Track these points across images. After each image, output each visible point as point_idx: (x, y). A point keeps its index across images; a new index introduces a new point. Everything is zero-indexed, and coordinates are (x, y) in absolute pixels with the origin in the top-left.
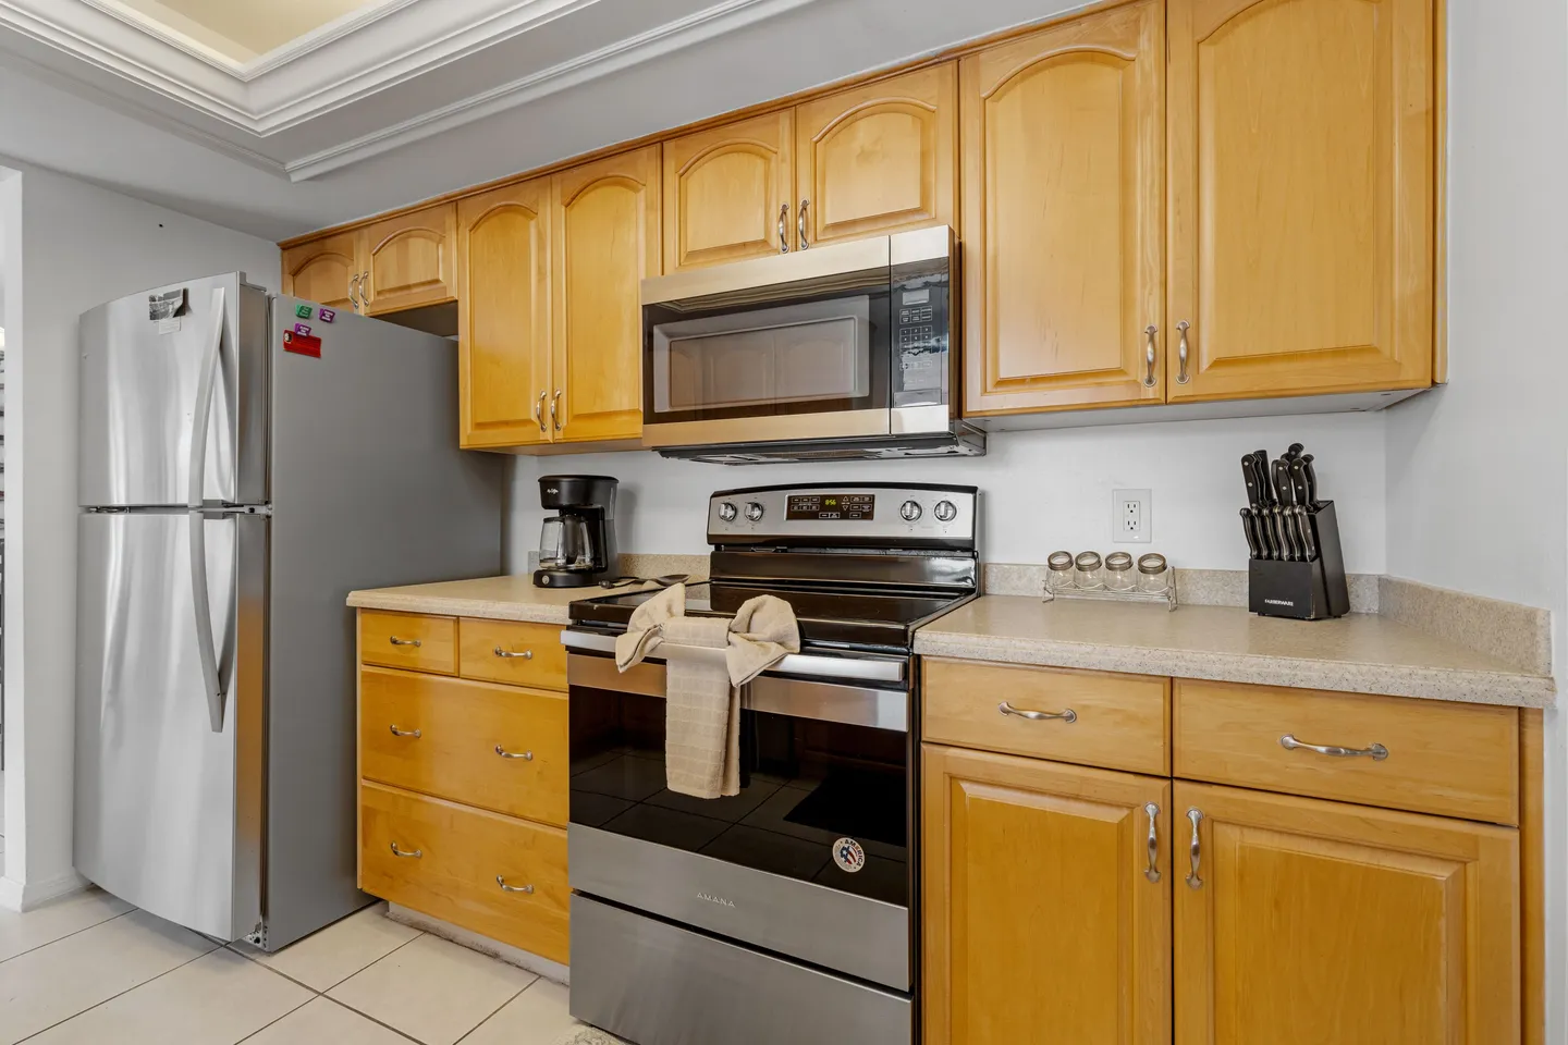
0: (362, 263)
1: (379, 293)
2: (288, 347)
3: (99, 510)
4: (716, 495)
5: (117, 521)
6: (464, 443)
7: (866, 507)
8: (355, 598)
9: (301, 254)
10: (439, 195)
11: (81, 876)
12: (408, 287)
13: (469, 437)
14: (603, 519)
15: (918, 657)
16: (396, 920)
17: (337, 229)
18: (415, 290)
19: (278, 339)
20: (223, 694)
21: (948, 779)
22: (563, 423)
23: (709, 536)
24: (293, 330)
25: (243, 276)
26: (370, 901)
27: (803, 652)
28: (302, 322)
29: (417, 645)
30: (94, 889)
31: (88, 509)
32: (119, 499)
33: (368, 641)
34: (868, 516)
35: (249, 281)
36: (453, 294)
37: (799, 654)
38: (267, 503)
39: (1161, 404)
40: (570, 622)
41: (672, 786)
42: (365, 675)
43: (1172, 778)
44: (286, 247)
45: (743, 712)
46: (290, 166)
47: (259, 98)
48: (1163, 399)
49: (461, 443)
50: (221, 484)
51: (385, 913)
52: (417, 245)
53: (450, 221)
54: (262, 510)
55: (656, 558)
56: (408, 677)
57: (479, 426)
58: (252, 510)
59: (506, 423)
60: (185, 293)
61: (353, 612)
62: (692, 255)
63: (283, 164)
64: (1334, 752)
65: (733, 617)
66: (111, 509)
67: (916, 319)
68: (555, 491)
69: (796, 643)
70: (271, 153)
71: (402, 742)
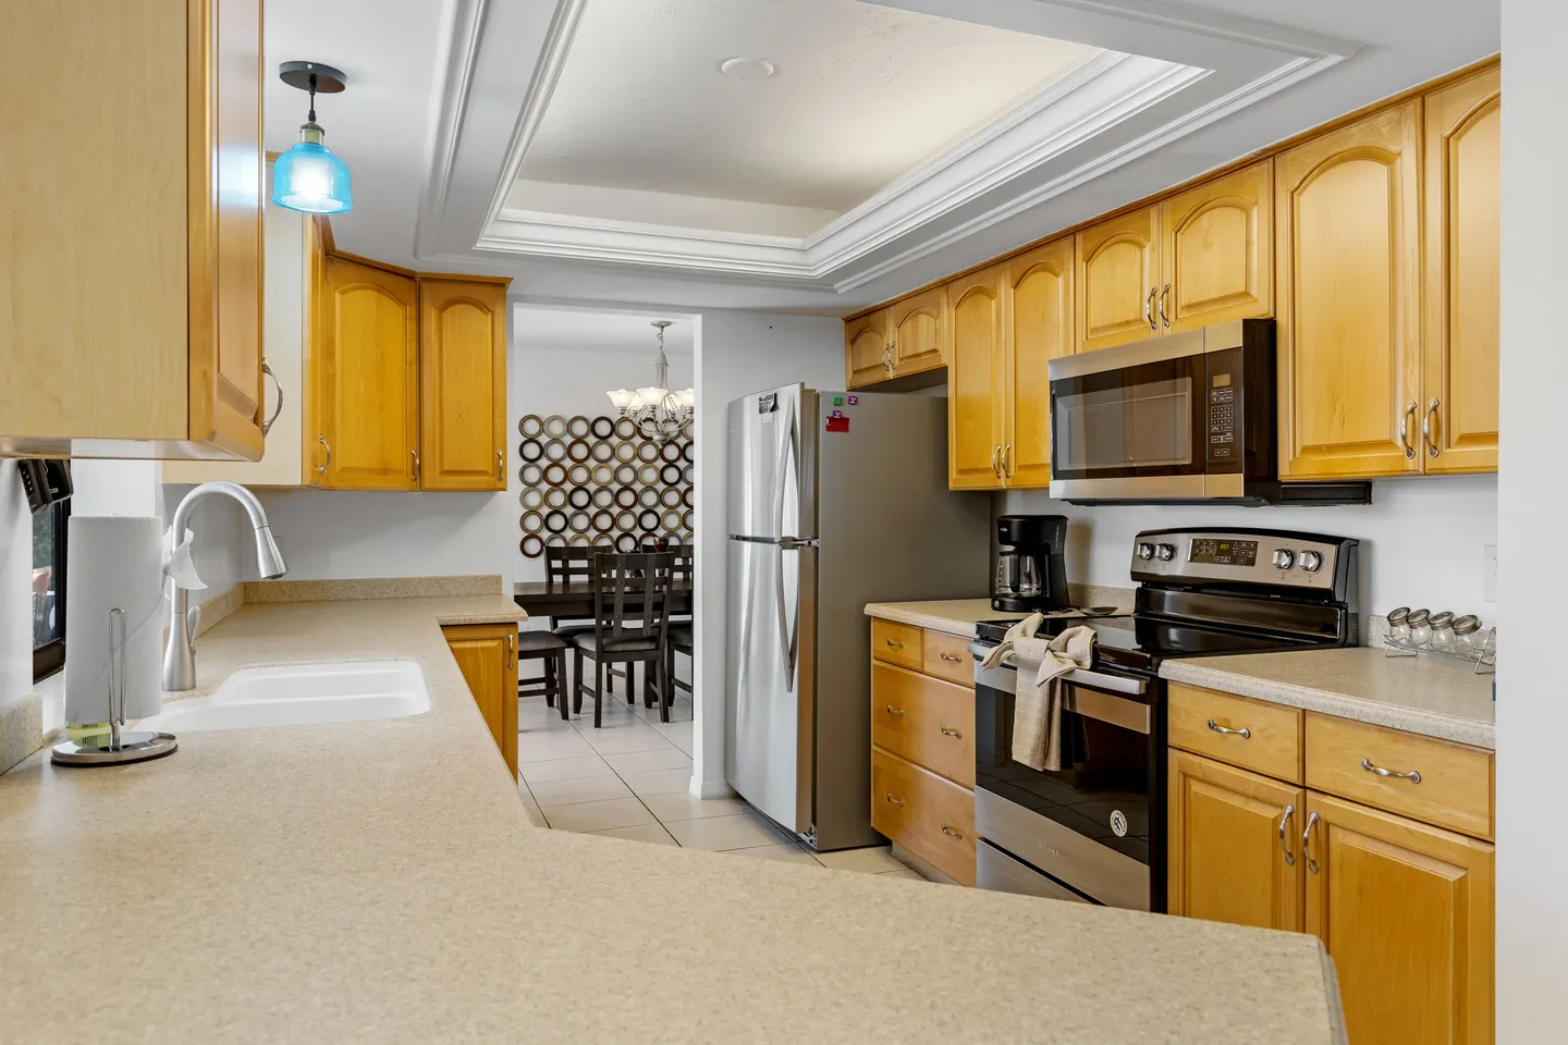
0: (891, 335)
1: (901, 359)
2: (829, 428)
3: (738, 538)
4: (1141, 535)
5: (747, 545)
6: (951, 486)
7: (1251, 553)
8: (871, 609)
9: (858, 324)
10: (936, 280)
11: (729, 786)
12: (918, 355)
13: (956, 481)
14: (1049, 554)
15: (1164, 682)
16: (895, 857)
17: (875, 307)
18: (923, 358)
19: (823, 422)
20: (792, 667)
21: (1181, 776)
22: (1012, 472)
23: (1132, 573)
24: (831, 415)
25: (802, 385)
26: (882, 841)
27: (1093, 669)
28: (838, 408)
29: (901, 646)
30: (737, 797)
31: (732, 537)
32: (748, 533)
33: (878, 644)
34: (1251, 562)
35: (806, 387)
36: (945, 361)
37: (1090, 670)
38: (817, 538)
39: (1421, 475)
40: (978, 637)
41: (1014, 758)
42: (875, 666)
43: (1305, 788)
44: (849, 320)
45: (1063, 711)
46: (836, 287)
47: (813, 257)
48: (1421, 470)
49: (950, 486)
50: (791, 529)
51: (889, 852)
52: (924, 320)
53: (944, 300)
54: (814, 543)
55: (1105, 589)
56: (902, 671)
57: (961, 472)
58: (810, 543)
59: (977, 470)
60: (776, 395)
61: (868, 618)
62: (1095, 330)
63: (832, 285)
64: (1393, 774)
65: (1052, 639)
66: (745, 539)
67: (1222, 399)
68: (1005, 530)
69: (1088, 663)
70: (826, 283)
71: (895, 719)
